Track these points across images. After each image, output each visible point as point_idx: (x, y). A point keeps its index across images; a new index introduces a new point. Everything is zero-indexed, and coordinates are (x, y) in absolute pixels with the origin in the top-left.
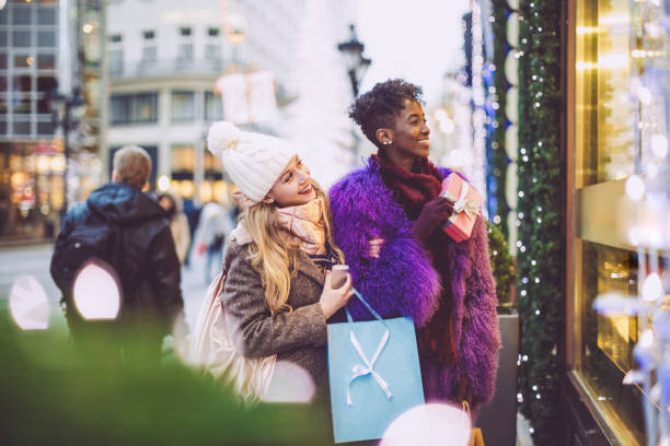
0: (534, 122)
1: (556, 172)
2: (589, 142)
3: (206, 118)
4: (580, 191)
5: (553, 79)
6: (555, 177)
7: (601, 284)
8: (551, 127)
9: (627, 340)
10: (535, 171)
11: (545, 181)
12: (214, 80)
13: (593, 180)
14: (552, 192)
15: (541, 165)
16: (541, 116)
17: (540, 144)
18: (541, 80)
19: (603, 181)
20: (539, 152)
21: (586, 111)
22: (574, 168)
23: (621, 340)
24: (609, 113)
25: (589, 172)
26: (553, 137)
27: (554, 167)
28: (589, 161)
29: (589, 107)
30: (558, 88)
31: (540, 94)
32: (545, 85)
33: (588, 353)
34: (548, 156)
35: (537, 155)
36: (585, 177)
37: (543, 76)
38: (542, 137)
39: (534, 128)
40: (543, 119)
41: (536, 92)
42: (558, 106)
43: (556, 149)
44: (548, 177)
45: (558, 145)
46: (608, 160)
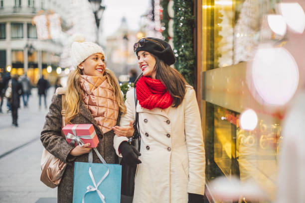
0: (180, 34)
1: (191, 62)
2: (210, 45)
3: (28, 37)
4: (204, 73)
5: (189, 9)
6: (191, 65)
7: (216, 123)
8: (189, 37)
9: (230, 157)
10: (180, 62)
11: (185, 68)
12: (32, 18)
13: (212, 67)
14: (189, 74)
15: (183, 58)
16: (183, 30)
17: (183, 46)
18: (183, 10)
19: (217, 67)
20: (182, 51)
21: (208, 30)
22: (201, 60)
23: (227, 157)
24: (220, 29)
25: (210, 62)
26: (190, 42)
27: (190, 60)
28: (209, 56)
29: (210, 28)
30: (193, 14)
31: (182, 18)
32: (185, 12)
33: (209, 163)
34: (187, 53)
35: (181, 53)
36: (207, 65)
37: (184, 7)
38: (184, 42)
39: (179, 37)
40: (184, 32)
41: (181, 17)
42: (192, 25)
43: (191, 49)
44: (187, 65)
45: (193, 47)
46: (220, 56)
